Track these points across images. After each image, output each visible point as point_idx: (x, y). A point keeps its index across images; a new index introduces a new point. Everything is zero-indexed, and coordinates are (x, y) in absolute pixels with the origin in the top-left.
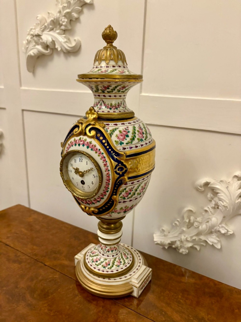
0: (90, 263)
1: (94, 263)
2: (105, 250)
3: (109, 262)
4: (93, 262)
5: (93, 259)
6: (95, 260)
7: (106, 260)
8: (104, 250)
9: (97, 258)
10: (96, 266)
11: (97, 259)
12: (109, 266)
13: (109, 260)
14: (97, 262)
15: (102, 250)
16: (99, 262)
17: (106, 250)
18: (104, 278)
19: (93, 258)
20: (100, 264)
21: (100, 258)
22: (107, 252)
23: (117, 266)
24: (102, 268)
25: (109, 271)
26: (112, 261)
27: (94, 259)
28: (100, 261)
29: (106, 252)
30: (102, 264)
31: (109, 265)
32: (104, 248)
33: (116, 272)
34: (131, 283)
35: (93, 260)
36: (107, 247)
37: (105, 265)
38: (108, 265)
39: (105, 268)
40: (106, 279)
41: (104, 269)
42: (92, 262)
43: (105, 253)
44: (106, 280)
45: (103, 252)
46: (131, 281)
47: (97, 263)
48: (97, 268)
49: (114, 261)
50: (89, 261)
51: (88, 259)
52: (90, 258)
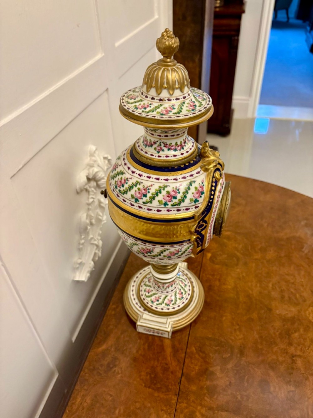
0: (184, 301)
1: (184, 296)
4: (182, 298)
5: (179, 299)
6: (181, 296)
9: (179, 293)
10: (186, 293)
16: (182, 291)
19: (178, 299)
24: (187, 287)
28: (181, 289)
35: (181, 298)
42: (183, 299)
47: (184, 293)
50: (182, 302)
51: (180, 304)
52: (177, 302)
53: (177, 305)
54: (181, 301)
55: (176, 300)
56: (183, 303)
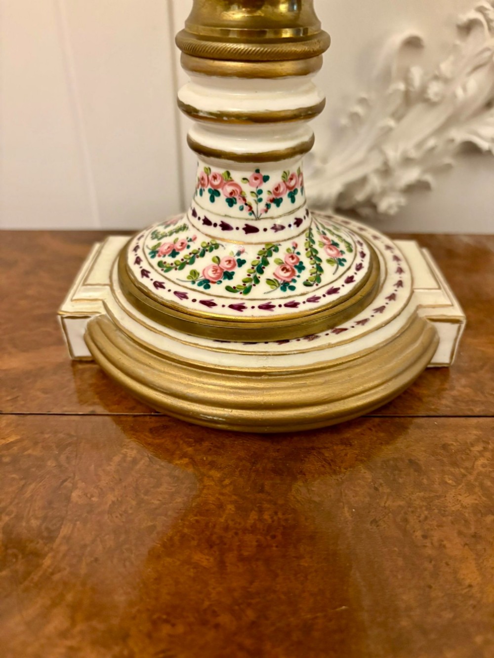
0: (191, 295)
1: (217, 289)
2: (260, 200)
3: (292, 257)
4: (206, 283)
5: (194, 273)
6: (210, 274)
7: (276, 250)
8: (251, 199)
9: (218, 260)
10: (237, 295)
11: (224, 265)
12: (305, 275)
13: (289, 245)
14: (229, 276)
15: (240, 203)
16: (240, 274)
17: (265, 196)
18: (310, 337)
19: (188, 269)
20: (257, 281)
21: (239, 254)
22: (268, 206)
23: (336, 265)
24: (279, 293)
25: (319, 293)
26: (301, 249)
27: (200, 270)
28: (247, 267)
29: (262, 206)
30: (263, 278)
31: (301, 267)
32: (247, 189)
33: (349, 287)
34: (423, 314)
35: (201, 278)
36: (266, 179)
37: (284, 275)
38: (297, 273)
39: (292, 288)
40: (322, 334)
41: (289, 292)
42: (201, 288)
43: (258, 219)
44: (326, 338)
45: (245, 213)
46: (419, 307)
47: (236, 281)
48: (248, 304)
49: (311, 247)
50: (181, 290)
51: (168, 285)
52: (173, 274)
53: (160, 279)
54: (189, 285)
55: (182, 266)
56: (183, 296)
